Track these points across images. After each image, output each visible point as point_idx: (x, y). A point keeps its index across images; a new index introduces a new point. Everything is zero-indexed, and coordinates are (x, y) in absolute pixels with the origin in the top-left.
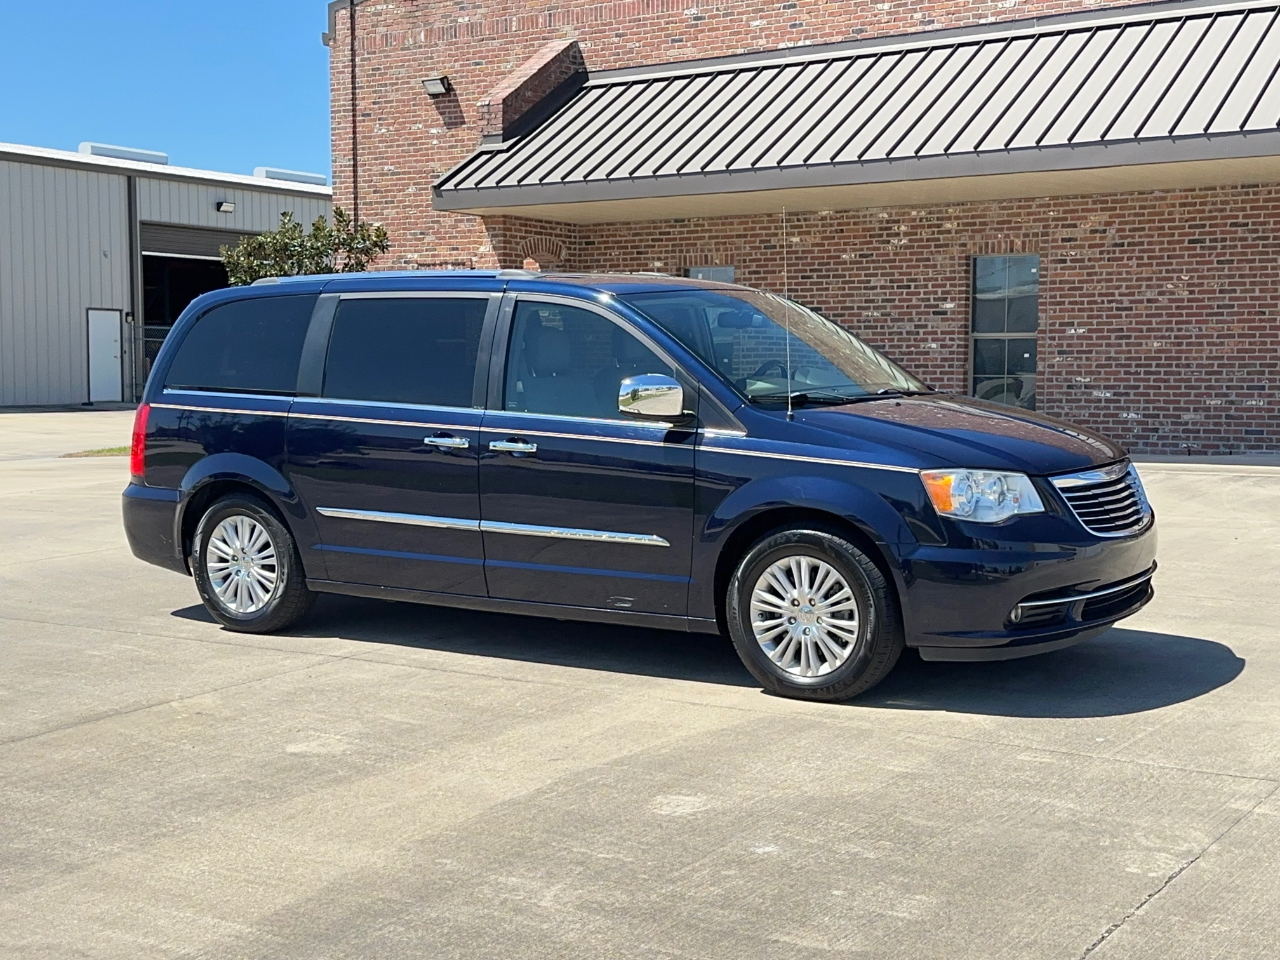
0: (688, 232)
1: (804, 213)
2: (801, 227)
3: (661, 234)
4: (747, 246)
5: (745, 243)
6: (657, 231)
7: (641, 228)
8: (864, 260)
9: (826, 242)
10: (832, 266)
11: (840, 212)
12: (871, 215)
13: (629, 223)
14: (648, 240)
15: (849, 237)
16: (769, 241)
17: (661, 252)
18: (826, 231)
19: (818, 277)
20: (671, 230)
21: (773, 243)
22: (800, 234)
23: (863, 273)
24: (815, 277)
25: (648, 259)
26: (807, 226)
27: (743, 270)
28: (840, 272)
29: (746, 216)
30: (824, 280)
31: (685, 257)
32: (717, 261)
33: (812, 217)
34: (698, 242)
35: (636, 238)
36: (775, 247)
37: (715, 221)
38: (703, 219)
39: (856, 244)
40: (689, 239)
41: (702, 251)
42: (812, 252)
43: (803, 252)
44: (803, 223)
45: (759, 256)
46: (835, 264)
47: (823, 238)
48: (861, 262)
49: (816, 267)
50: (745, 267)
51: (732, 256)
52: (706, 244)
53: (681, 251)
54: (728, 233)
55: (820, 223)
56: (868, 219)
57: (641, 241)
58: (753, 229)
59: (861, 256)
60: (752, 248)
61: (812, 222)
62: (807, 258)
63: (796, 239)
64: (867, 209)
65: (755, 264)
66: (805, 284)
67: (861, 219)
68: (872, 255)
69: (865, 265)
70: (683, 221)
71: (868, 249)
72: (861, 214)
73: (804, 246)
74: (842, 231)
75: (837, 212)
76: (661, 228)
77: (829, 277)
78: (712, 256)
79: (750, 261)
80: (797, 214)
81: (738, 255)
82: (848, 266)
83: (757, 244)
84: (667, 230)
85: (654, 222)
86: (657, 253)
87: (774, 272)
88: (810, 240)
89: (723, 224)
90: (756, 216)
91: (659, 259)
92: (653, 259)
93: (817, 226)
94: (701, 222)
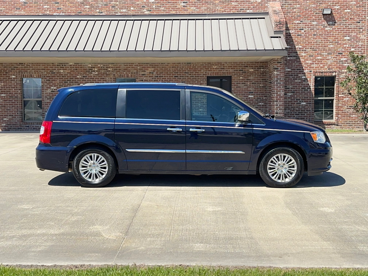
0: (24, 67)
1: (64, 64)
2: (64, 67)
3: (14, 67)
4: (45, 72)
5: (45, 71)
6: (13, 66)
7: (7, 65)
8: (84, 78)
9: (72, 72)
10: (74, 79)
11: (76, 64)
12: (86, 65)
13: (2, 64)
14: (9, 69)
15: (79, 71)
16: (53, 71)
17: (15, 73)
18: (72, 69)
19: (70, 82)
20: (18, 66)
21: (54, 72)
22: (63, 69)
23: (84, 81)
24: (69, 82)
25: (10, 75)
26: (65, 67)
27: (44, 79)
28: (77, 81)
29: (44, 63)
31: (23, 75)
32: (35, 76)
33: (67, 65)
34: (28, 70)
35: (5, 68)
36: (55, 73)
37: (34, 64)
38: (30, 63)
39: (81, 73)
40: (25, 69)
41: (30, 73)
42: (68, 75)
43: (64, 75)
44: (64, 66)
45: (50, 75)
46: (75, 79)
47: (71, 71)
48: (83, 79)
49: (69, 79)
50: (45, 78)
51: (40, 75)
52: (31, 71)
53: (22, 73)
54: (39, 68)
55: (70, 67)
56: (85, 66)
57: (7, 69)
58: (47, 67)
59: (83, 77)
60: (47, 73)
61: (67, 66)
62: (66, 77)
63: (62, 71)
64: (85, 63)
65: (48, 78)
66: (66, 84)
67: (83, 66)
68: (87, 76)
69: (84, 79)
70: (23, 64)
71: (85, 75)
72: (83, 65)
73: (65, 73)
74: (77, 69)
75: (75, 64)
76: (14, 65)
77: (73, 82)
78: (33, 75)
79: (47, 77)
80: (62, 64)
81: (42, 75)
82: (79, 79)
83: (49, 72)
84: (17, 66)
85: (11, 64)
86: (13, 73)
87: (55, 80)
88: (66, 71)
89: (37, 65)
90: (48, 63)
91: (14, 75)
92: (12, 75)
93: (69, 67)
94: (29, 64)
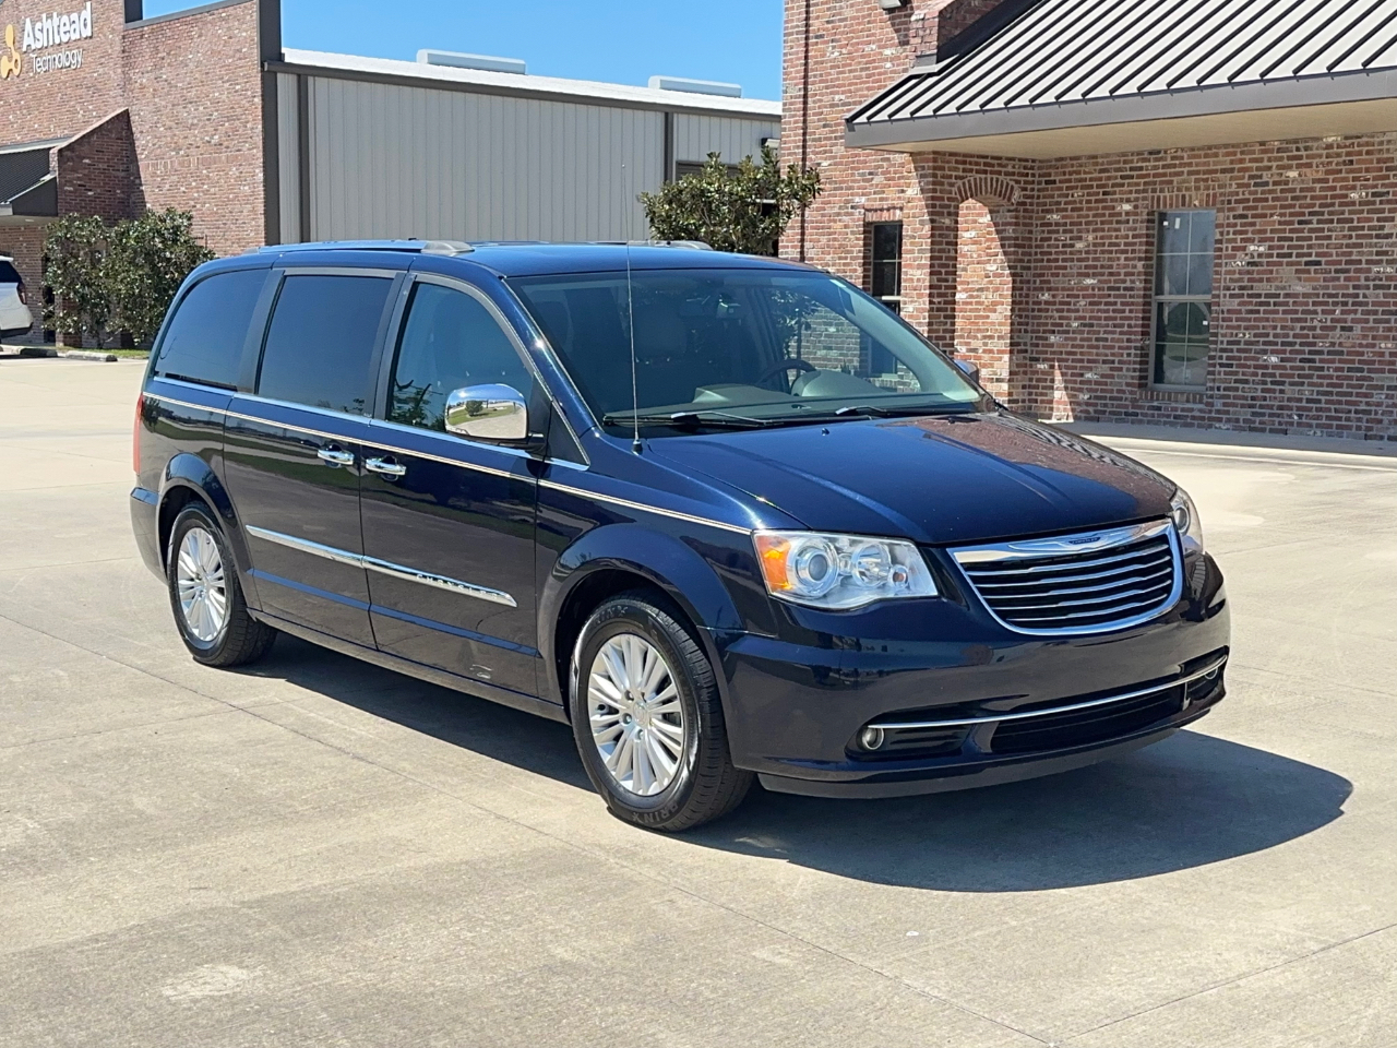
0: (1164, 167)
1: (1306, 140)
2: (1300, 158)
3: (1131, 169)
4: (1233, 183)
5: (1231, 179)
6: (1128, 166)
7: (1110, 163)
8: (1378, 199)
9: (1331, 177)
10: (1337, 208)
11: (1351, 138)
12: (1389, 142)
13: (1095, 157)
14: (1116, 178)
15: (1360, 171)
16: (1261, 177)
17: (1131, 192)
18: (1331, 163)
19: (1319, 222)
20: (1144, 164)
21: (1265, 179)
22: (1299, 166)
23: (1375, 216)
24: (1315, 222)
25: (1116, 200)
26: (1308, 157)
27: (1227, 214)
28: (1346, 216)
29: (1233, 146)
30: (1326, 226)
31: (1159, 198)
32: (1197, 203)
33: (1315, 144)
34: (1175, 179)
35: (1103, 175)
36: (1267, 184)
37: (1196, 152)
38: (1182, 150)
39: (1368, 180)
40: (1164, 175)
41: (1179, 190)
42: (1313, 190)
43: (1302, 190)
44: (1303, 153)
45: (1247, 196)
46: (1341, 205)
47: (1328, 172)
48: (1374, 203)
49: (1317, 209)
50: (1230, 210)
51: (1214, 196)
52: (1184, 181)
53: (1154, 191)
54: (1212, 167)
55: (1325, 152)
56: (1385, 147)
57: (1109, 178)
58: (1241, 161)
59: (1374, 195)
60: (1239, 186)
61: (1315, 152)
62: (1306, 197)
63: (1293, 174)
64: (1384, 133)
65: (1241, 205)
66: (1302, 231)
67: (1376, 147)
68: (1388, 193)
69: (1378, 206)
70: (1159, 152)
71: (1383, 185)
72: (1376, 140)
73: (1303, 181)
74: (1351, 162)
75: (1346, 138)
76: (1132, 161)
77: (1332, 221)
78: (1190, 197)
79: (1237, 202)
80: (1296, 141)
81: (1221, 194)
82: (1357, 207)
83: (1246, 181)
84: (1139, 164)
85: (1124, 155)
86: (1125, 193)
87: (1265, 216)
88: (1310, 174)
89: (1206, 156)
90: (1245, 145)
91: (1128, 201)
92: (1122, 200)
93: (1320, 156)
94: (1179, 153)
